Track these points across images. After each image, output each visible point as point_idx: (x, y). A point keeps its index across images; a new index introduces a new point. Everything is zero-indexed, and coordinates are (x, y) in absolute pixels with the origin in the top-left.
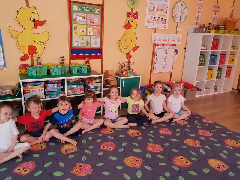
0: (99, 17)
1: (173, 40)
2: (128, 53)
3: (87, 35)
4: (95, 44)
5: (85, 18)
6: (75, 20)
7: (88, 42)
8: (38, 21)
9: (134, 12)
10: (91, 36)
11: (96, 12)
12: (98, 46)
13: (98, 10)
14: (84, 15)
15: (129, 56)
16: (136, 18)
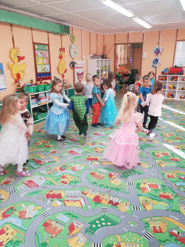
0: (48, 52)
1: (81, 64)
2: (62, 74)
3: (43, 64)
4: (48, 70)
5: (41, 53)
6: (37, 55)
7: (44, 69)
8: (20, 57)
9: (63, 48)
10: (45, 64)
11: (46, 49)
12: (49, 71)
13: (47, 48)
14: (41, 51)
15: (63, 76)
16: (64, 51)
